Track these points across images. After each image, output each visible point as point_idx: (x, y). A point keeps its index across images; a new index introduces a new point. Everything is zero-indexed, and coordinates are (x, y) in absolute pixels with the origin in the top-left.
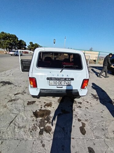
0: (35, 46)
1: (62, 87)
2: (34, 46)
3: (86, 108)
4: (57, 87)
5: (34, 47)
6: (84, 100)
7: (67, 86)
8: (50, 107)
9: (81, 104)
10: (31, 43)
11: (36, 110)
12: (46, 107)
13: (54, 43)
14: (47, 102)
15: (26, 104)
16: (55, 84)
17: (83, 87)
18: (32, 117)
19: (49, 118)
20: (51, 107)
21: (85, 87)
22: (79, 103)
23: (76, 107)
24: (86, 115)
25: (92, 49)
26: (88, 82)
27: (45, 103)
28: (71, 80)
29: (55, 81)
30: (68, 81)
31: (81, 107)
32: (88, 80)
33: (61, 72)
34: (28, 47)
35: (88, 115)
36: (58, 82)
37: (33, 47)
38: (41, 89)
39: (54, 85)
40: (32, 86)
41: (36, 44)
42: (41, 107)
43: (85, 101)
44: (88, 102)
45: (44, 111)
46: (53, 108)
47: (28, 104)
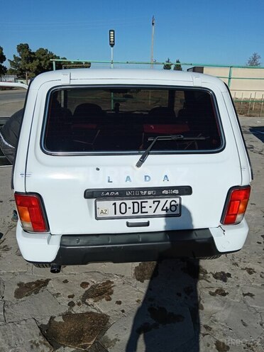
0: (40, 60)
1: (148, 224)
2: (35, 59)
3: (244, 295)
4: (128, 225)
5: (36, 62)
6: (236, 264)
7: (166, 216)
8: (104, 300)
9: (225, 280)
10: (23, 48)
11: (52, 318)
12: (90, 301)
13: (112, 45)
14: (93, 281)
15: (10, 294)
16: (118, 214)
17: (228, 218)
18: (37, 345)
19: (103, 347)
20: (109, 299)
21: (239, 217)
22: (216, 276)
23: (207, 292)
24: (245, 325)
25: (259, 61)
26: (247, 197)
27: (84, 285)
28: (180, 194)
29: (118, 203)
30: (170, 200)
31: (224, 294)
32: (247, 188)
33: (139, 165)
34: (12, 63)
35: (255, 325)
36: (129, 203)
37: (30, 65)
38: (64, 236)
39: (113, 215)
40: (29, 225)
41: (43, 52)
42: (71, 304)
43: (242, 265)
44: (250, 271)
45: (81, 316)
46: (119, 303)
47: (19, 294)
